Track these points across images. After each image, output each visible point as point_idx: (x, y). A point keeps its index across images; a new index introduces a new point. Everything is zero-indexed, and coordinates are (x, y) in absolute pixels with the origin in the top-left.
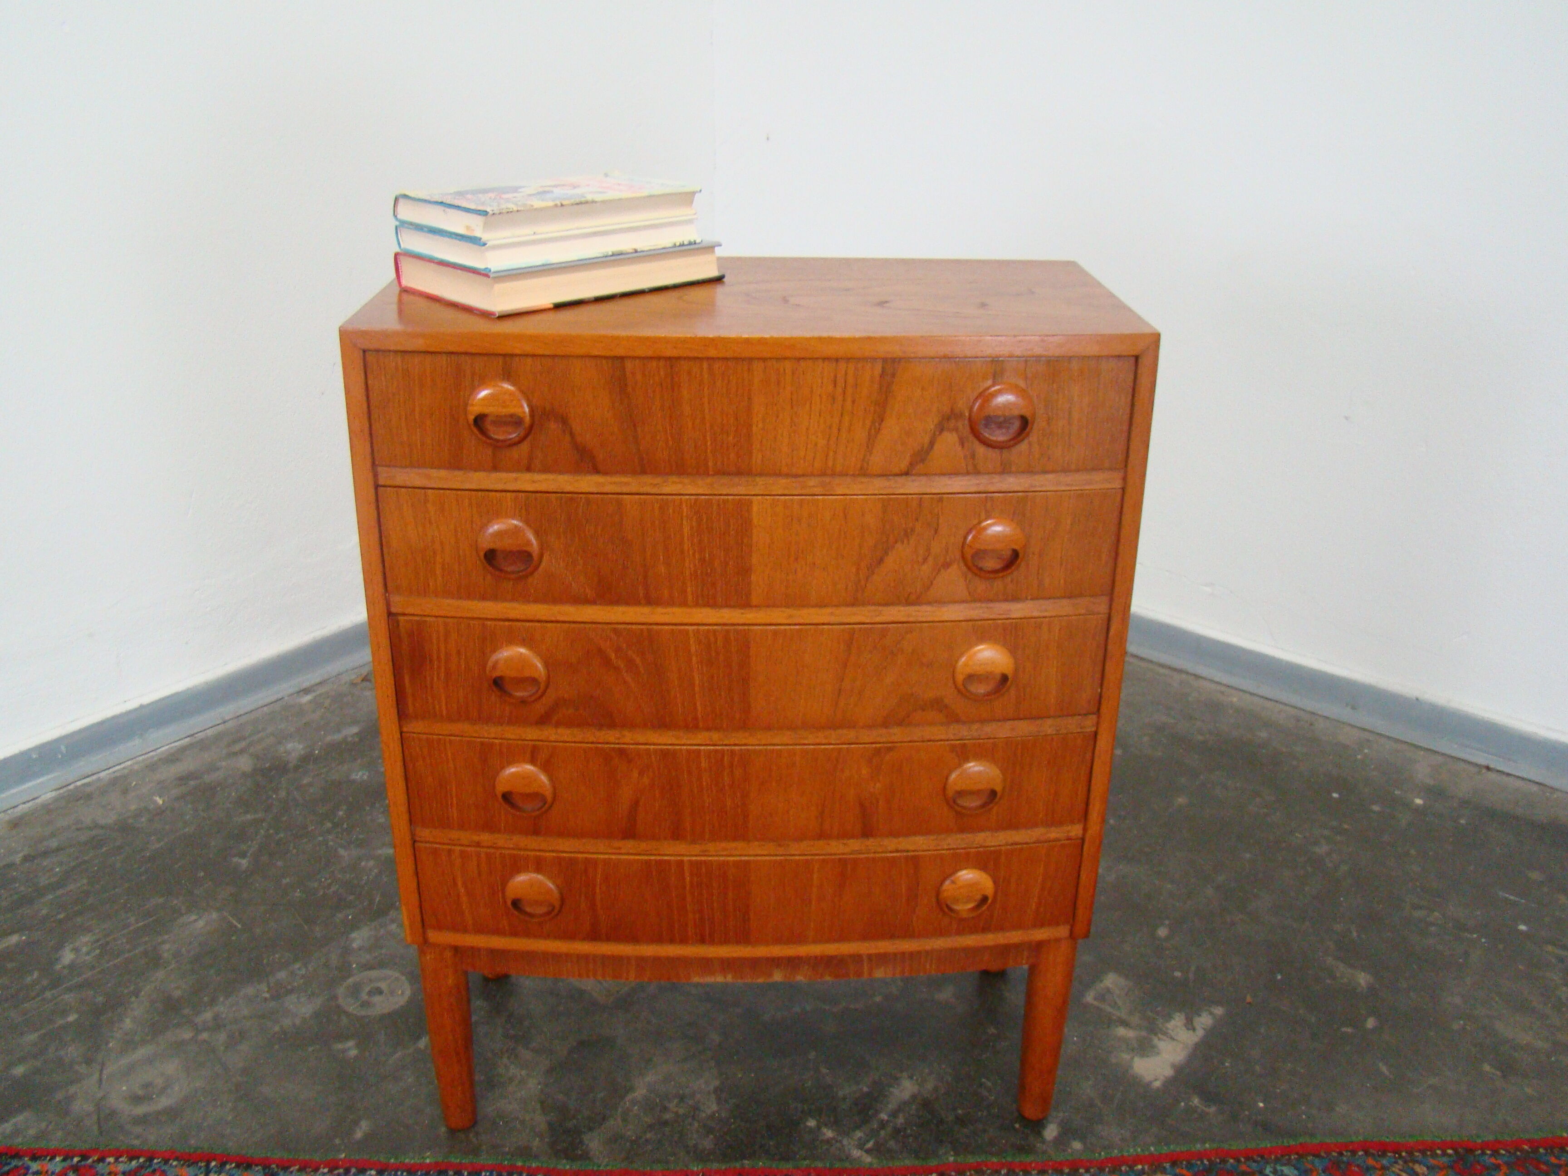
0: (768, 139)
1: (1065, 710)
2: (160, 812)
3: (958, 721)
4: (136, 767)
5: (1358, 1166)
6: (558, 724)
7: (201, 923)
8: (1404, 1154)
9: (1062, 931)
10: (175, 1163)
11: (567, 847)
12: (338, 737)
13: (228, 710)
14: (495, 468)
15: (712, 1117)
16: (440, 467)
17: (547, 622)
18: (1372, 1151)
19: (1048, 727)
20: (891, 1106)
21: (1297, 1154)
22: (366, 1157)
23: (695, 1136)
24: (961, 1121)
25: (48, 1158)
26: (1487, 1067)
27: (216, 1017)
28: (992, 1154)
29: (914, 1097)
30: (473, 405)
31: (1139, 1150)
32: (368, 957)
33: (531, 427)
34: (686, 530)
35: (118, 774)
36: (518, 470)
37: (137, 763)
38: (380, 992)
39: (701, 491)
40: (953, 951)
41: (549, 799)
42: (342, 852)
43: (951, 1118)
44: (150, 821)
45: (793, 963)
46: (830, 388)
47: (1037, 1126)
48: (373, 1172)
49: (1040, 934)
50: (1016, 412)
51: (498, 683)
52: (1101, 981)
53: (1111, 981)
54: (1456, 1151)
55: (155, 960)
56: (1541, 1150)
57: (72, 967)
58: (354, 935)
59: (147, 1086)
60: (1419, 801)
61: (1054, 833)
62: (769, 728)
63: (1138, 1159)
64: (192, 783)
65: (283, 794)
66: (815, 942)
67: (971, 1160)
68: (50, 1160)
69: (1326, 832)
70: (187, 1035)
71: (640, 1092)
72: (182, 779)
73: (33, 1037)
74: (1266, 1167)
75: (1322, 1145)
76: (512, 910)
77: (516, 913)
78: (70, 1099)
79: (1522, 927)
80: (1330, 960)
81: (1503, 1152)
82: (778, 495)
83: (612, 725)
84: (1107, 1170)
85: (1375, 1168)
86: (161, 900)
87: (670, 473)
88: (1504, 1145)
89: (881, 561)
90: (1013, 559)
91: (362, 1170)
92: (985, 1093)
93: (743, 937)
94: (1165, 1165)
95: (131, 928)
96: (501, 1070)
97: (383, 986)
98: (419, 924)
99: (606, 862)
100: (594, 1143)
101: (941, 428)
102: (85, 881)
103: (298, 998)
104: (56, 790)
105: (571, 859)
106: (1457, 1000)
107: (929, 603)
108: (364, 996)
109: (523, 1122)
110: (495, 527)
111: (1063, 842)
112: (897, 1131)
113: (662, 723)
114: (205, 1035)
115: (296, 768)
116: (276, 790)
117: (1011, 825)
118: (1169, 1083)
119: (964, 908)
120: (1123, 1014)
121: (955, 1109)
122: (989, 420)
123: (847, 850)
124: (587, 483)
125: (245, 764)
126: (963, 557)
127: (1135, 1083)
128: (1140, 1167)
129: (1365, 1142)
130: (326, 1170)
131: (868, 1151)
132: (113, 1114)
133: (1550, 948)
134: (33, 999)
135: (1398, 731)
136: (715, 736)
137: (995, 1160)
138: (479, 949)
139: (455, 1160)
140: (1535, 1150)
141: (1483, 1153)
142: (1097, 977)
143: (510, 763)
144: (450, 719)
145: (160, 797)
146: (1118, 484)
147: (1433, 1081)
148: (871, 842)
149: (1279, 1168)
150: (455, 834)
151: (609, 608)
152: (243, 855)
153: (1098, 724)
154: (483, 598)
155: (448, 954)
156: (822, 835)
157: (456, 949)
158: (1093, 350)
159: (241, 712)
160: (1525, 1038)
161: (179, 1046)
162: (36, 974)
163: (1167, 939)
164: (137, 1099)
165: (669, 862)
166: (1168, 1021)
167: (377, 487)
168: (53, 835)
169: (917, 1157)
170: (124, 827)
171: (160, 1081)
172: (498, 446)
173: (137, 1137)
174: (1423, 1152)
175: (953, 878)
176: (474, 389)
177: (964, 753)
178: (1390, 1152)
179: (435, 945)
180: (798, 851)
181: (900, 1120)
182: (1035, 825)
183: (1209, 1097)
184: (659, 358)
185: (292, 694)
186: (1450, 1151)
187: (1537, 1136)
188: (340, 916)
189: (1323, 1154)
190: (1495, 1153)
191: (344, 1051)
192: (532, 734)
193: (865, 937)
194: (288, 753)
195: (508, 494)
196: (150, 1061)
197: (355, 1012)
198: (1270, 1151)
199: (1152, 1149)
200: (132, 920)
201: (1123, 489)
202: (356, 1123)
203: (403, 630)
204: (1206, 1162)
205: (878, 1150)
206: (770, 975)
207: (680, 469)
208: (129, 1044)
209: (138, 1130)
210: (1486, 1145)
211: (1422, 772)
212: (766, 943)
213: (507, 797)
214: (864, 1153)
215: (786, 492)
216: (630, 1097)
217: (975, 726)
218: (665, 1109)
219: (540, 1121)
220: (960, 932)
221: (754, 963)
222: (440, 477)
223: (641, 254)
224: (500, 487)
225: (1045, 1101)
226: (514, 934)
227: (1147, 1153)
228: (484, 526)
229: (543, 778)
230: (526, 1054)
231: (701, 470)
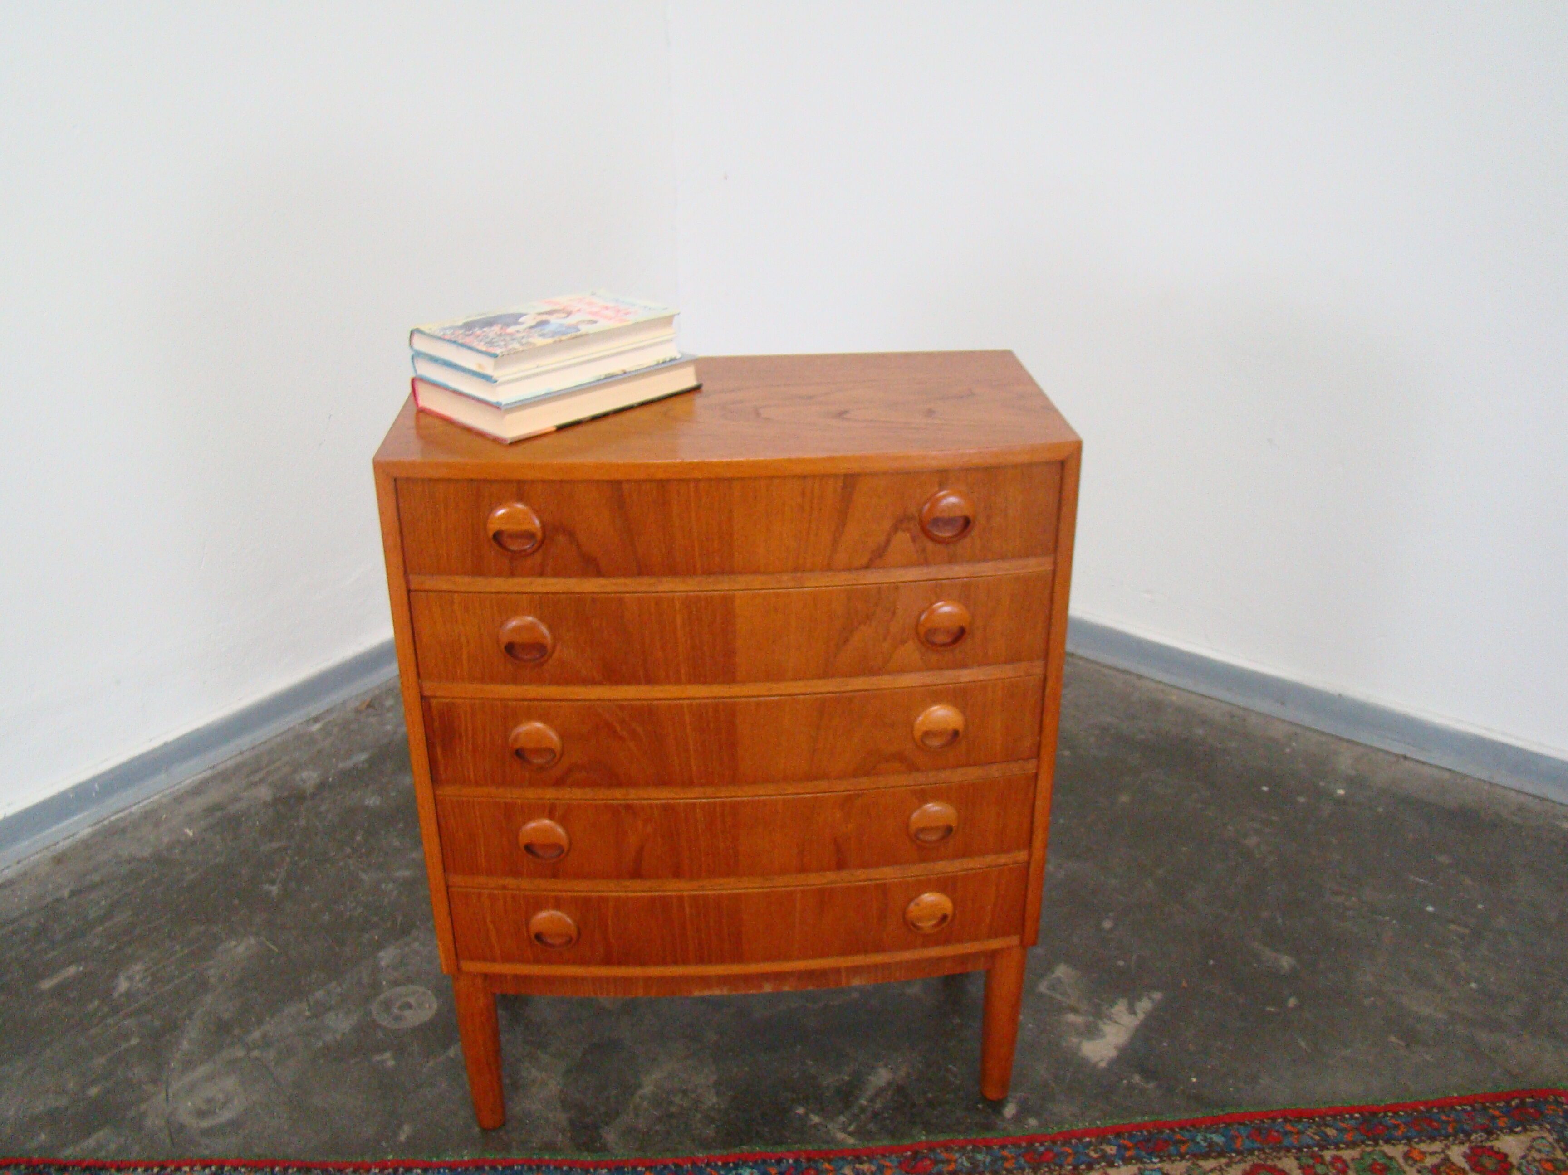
0: (726, 178)
1: (1010, 756)
2: (193, 843)
3: (918, 770)
4: (164, 800)
5: (1277, 1131)
6: (572, 786)
7: (241, 949)
8: (1317, 1119)
9: (1014, 940)
10: (243, 1170)
11: (581, 888)
12: (349, 764)
13: (245, 742)
14: (512, 574)
15: (712, 1108)
16: (465, 573)
17: (561, 700)
18: (1289, 1117)
19: (995, 771)
20: (870, 1092)
21: (1225, 1123)
22: (411, 1157)
23: (699, 1126)
24: (930, 1104)
25: (131, 1169)
26: (1393, 1039)
27: (264, 1036)
28: (960, 1133)
29: (889, 1084)
30: (492, 523)
31: (1087, 1124)
32: (396, 974)
33: (542, 542)
34: (679, 621)
35: (148, 808)
36: (532, 575)
37: (165, 796)
38: (409, 1006)
39: (691, 588)
40: (918, 962)
41: (566, 848)
42: (363, 876)
43: (921, 1101)
44: (184, 852)
45: (779, 977)
46: (799, 500)
47: (997, 1106)
48: (419, 1171)
49: (995, 944)
50: (959, 513)
51: (519, 753)
52: (1053, 972)
53: (1061, 971)
54: (1362, 1115)
55: (203, 985)
56: (1435, 1110)
57: (128, 994)
58: (381, 954)
59: (209, 1101)
60: (1341, 792)
61: (1003, 859)
62: (754, 782)
63: (1087, 1132)
64: (219, 814)
65: (303, 822)
66: (799, 959)
67: (942, 1138)
68: (133, 1171)
69: (1257, 825)
70: (240, 1053)
71: (648, 1089)
72: (210, 810)
73: (100, 1061)
74: (1197, 1135)
75: (1245, 1115)
76: (536, 942)
77: (538, 944)
78: (144, 1115)
79: (1430, 909)
80: (1256, 944)
81: (1401, 1113)
82: (756, 589)
83: (620, 785)
84: (1059, 1142)
85: (1291, 1133)
86: (202, 928)
87: (664, 574)
88: (1403, 1106)
89: (847, 640)
90: (960, 635)
91: (409, 1169)
92: (952, 1078)
93: (738, 957)
94: (1110, 1136)
95: (178, 956)
96: (524, 1074)
97: (412, 1000)
98: (453, 956)
99: (618, 899)
100: (610, 1136)
101: (896, 529)
102: (130, 913)
103: (337, 1015)
104: (92, 825)
105: (585, 897)
106: (1369, 978)
107: (889, 673)
108: (395, 1011)
109: (547, 1120)
110: (514, 623)
111: (1011, 866)
112: (875, 1114)
113: (663, 781)
114: (256, 1053)
115: (313, 795)
116: (297, 819)
117: (965, 853)
118: (1113, 1062)
119: (927, 925)
120: (1072, 1002)
121: (925, 1093)
122: (936, 521)
123: (825, 881)
124: (591, 585)
125: (265, 793)
126: (917, 633)
127: (1084, 1063)
128: (1087, 1139)
129: (1285, 1110)
130: (377, 1171)
131: (851, 1134)
132: (182, 1127)
133: (1453, 927)
134: (97, 1025)
135: (1324, 725)
136: (710, 791)
137: (961, 1137)
138: (506, 976)
139: (490, 1156)
140: (1429, 1110)
141: (1386, 1116)
142: (1049, 968)
143: (530, 819)
144: (477, 784)
145: (190, 829)
146: (1049, 568)
147: (1347, 1052)
148: (845, 874)
149: (1208, 1136)
150: (482, 879)
151: (614, 687)
152: (272, 882)
153: (1038, 767)
154: (505, 682)
155: (479, 981)
156: (803, 869)
157: (486, 976)
158: (1024, 458)
159: (257, 742)
160: (1426, 1011)
161: (233, 1064)
162: (96, 1003)
163: (1111, 930)
164: (201, 1114)
165: (671, 896)
166: (1112, 1006)
167: (409, 591)
168: (96, 869)
169: (893, 1137)
170: (160, 860)
171: (221, 1097)
172: (515, 556)
173: (207, 1147)
174: (1334, 1117)
175: (916, 901)
176: (492, 508)
177: (923, 796)
178: (1305, 1118)
179: (469, 974)
180: (783, 883)
181: (878, 1105)
182: (987, 853)
183: (1148, 1074)
184: (651, 481)
185: (301, 724)
186: (1357, 1115)
187: (1432, 1098)
188: (366, 937)
189: (1247, 1122)
190: (1395, 1113)
191: (383, 1062)
192: (550, 794)
193: (845, 952)
194: (304, 781)
195: (524, 596)
196: (210, 1078)
197: (389, 1026)
198: (1201, 1121)
199: (1098, 1123)
200: (178, 948)
201: (1054, 572)
202: (400, 1126)
203: (435, 712)
204: (1145, 1133)
205: (858, 1133)
206: (761, 987)
207: (672, 571)
208: (189, 1064)
209: (205, 1141)
210: (1387, 1109)
211: (1345, 763)
212: (757, 961)
213: (529, 848)
214: (847, 1136)
215: (764, 587)
216: (640, 1092)
217: (931, 774)
218: (671, 1103)
219: (562, 1117)
220: (924, 946)
221: (747, 979)
222: (463, 583)
223: (630, 375)
224: (517, 589)
225: (1004, 1085)
226: (537, 961)
227: (1094, 1127)
228: (503, 623)
229: (560, 830)
230: (545, 1058)
231: (690, 571)
